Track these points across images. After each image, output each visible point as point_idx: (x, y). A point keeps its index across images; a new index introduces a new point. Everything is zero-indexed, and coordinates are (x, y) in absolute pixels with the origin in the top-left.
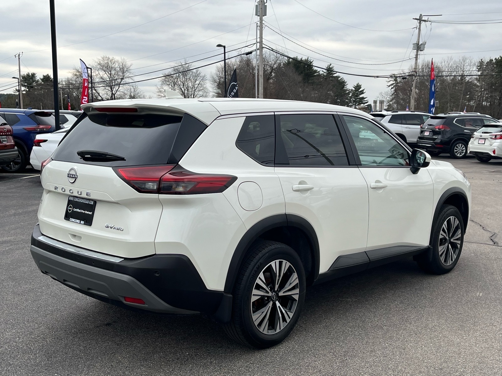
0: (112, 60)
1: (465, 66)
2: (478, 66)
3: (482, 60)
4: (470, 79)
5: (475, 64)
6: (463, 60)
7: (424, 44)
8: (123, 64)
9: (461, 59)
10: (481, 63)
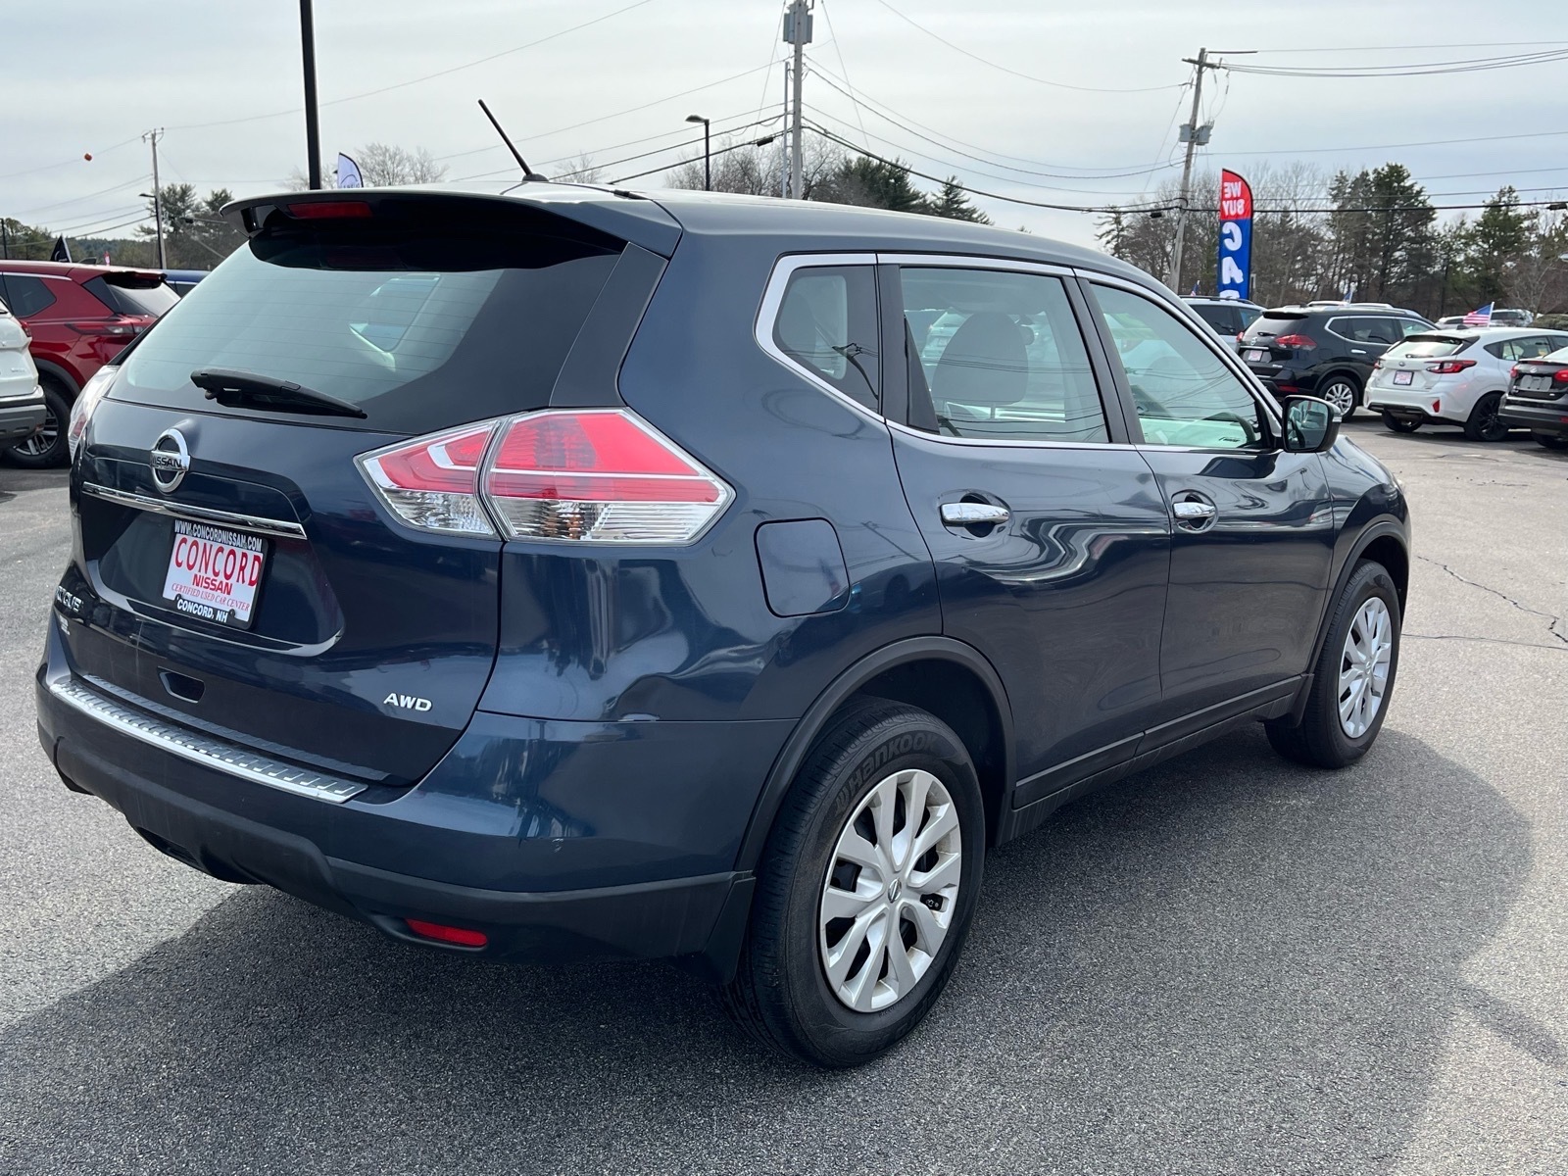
0: (395, 154)
1: (1299, 188)
2: (1333, 189)
3: (1341, 173)
4: (1312, 221)
5: (1324, 184)
6: (1294, 172)
7: (1207, 128)
8: (423, 166)
9: (1290, 169)
10: (1342, 180)
